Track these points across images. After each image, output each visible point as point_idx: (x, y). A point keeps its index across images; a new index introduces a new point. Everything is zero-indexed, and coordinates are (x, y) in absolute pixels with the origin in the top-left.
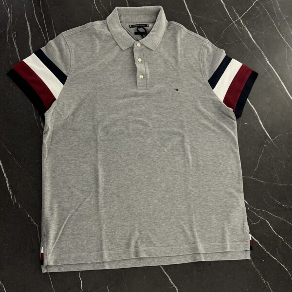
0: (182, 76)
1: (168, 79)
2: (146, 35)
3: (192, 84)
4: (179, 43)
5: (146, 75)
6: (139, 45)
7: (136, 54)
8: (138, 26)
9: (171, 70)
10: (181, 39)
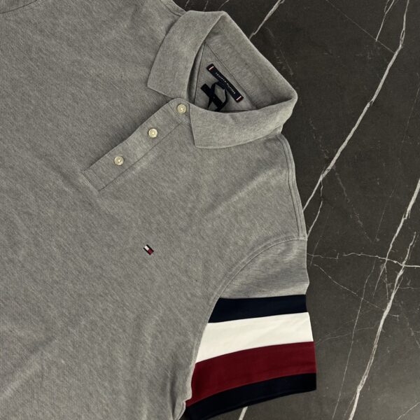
0: (188, 238)
1: (159, 217)
2: (218, 110)
3: (186, 271)
4: (254, 184)
5: (132, 167)
6: (182, 109)
7: (158, 117)
8: (222, 82)
9: (183, 209)
10: (266, 183)
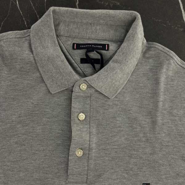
0: (160, 155)
1: (133, 161)
2: (102, 67)
3: (178, 175)
4: (162, 86)
5: (90, 149)
6: (84, 87)
7: (76, 105)
8: (89, 48)
10: (167, 78)
